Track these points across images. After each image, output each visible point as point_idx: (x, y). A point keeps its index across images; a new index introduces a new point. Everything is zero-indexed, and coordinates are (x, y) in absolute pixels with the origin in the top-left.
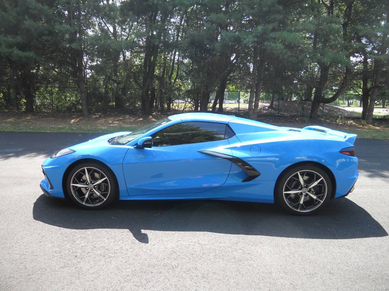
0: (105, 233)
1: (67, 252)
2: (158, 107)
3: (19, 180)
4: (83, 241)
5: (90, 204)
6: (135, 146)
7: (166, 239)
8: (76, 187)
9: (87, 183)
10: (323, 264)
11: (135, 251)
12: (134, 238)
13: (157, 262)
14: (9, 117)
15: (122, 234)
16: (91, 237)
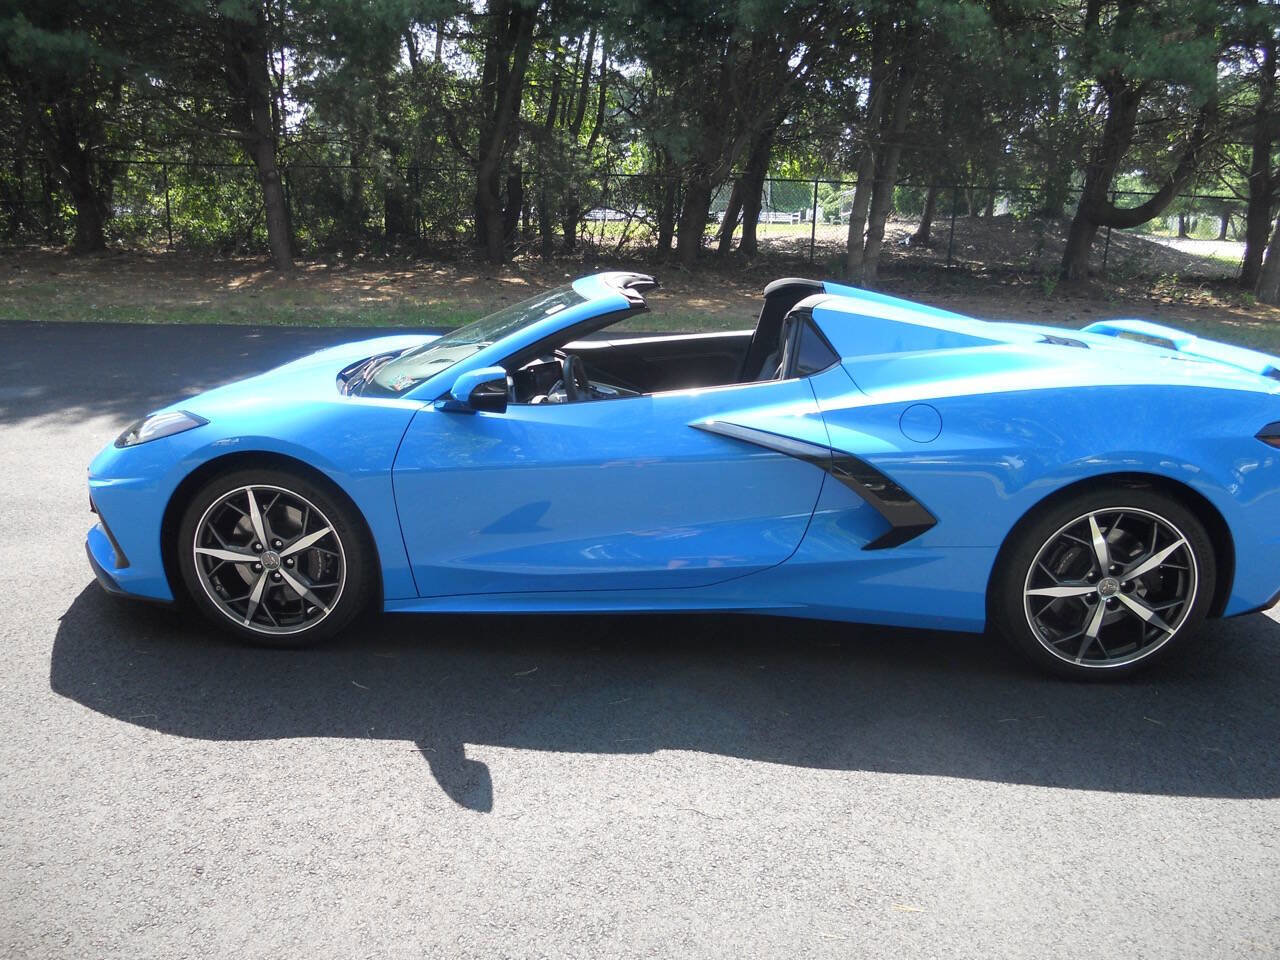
0: (324, 758)
1: (164, 848)
2: (532, 237)
3: (21, 513)
4: (231, 795)
5: (270, 624)
6: (441, 404)
7: (561, 788)
8: (217, 560)
9: (258, 547)
10: (1210, 923)
11: (437, 848)
12: (433, 782)
13: (525, 904)
14: (18, 267)
15: (389, 762)
16: (264, 775)
